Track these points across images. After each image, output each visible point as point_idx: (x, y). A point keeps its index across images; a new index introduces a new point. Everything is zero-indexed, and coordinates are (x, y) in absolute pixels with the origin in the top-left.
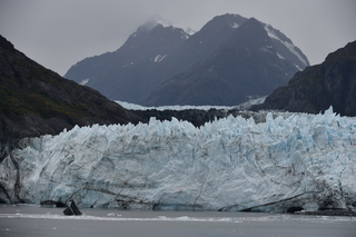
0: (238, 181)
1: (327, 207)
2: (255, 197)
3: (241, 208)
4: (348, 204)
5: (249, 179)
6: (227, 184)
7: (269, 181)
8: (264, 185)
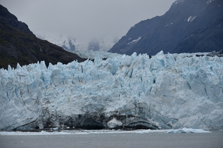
0: (11, 110)
1: (48, 126)
2: (19, 120)
3: (12, 128)
4: (61, 124)
5: (17, 108)
6: (5, 112)
7: (26, 109)
8: (24, 112)
